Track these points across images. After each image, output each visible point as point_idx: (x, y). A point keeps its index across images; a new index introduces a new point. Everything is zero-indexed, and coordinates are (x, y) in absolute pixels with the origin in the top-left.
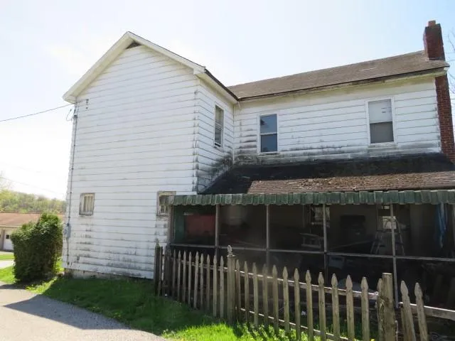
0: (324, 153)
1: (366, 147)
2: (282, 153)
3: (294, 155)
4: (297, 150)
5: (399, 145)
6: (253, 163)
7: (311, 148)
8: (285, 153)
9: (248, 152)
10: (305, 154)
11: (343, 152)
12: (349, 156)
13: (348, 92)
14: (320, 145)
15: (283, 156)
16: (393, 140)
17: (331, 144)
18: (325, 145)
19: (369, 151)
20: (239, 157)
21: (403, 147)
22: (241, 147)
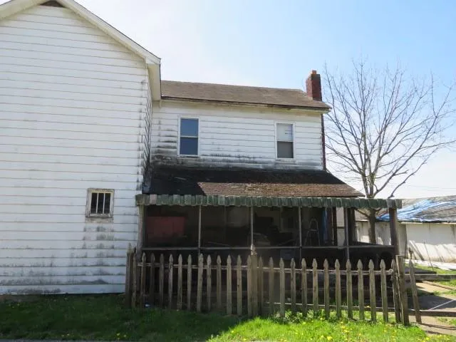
0: (241, 161)
1: (273, 160)
2: (202, 157)
3: (213, 161)
4: (216, 156)
6: (172, 165)
7: (230, 156)
8: (205, 157)
9: (167, 152)
10: (224, 161)
11: (256, 163)
12: (261, 167)
14: (237, 154)
15: (204, 160)
17: (245, 154)
18: (241, 154)
19: (276, 164)
20: (157, 156)
22: (159, 147)
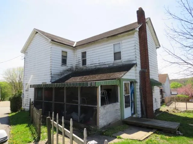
0: (100, 65)
1: (112, 62)
2: (88, 66)
3: (91, 67)
4: (92, 64)
5: (123, 61)
6: (79, 70)
7: (96, 64)
8: (89, 66)
9: (78, 66)
10: (94, 66)
11: (105, 65)
12: (107, 66)
13: (107, 41)
14: (98, 62)
15: (88, 67)
16: (121, 59)
17: (102, 62)
18: (100, 62)
19: (113, 64)
20: (76, 68)
21: (124, 62)
22: (76, 65)
